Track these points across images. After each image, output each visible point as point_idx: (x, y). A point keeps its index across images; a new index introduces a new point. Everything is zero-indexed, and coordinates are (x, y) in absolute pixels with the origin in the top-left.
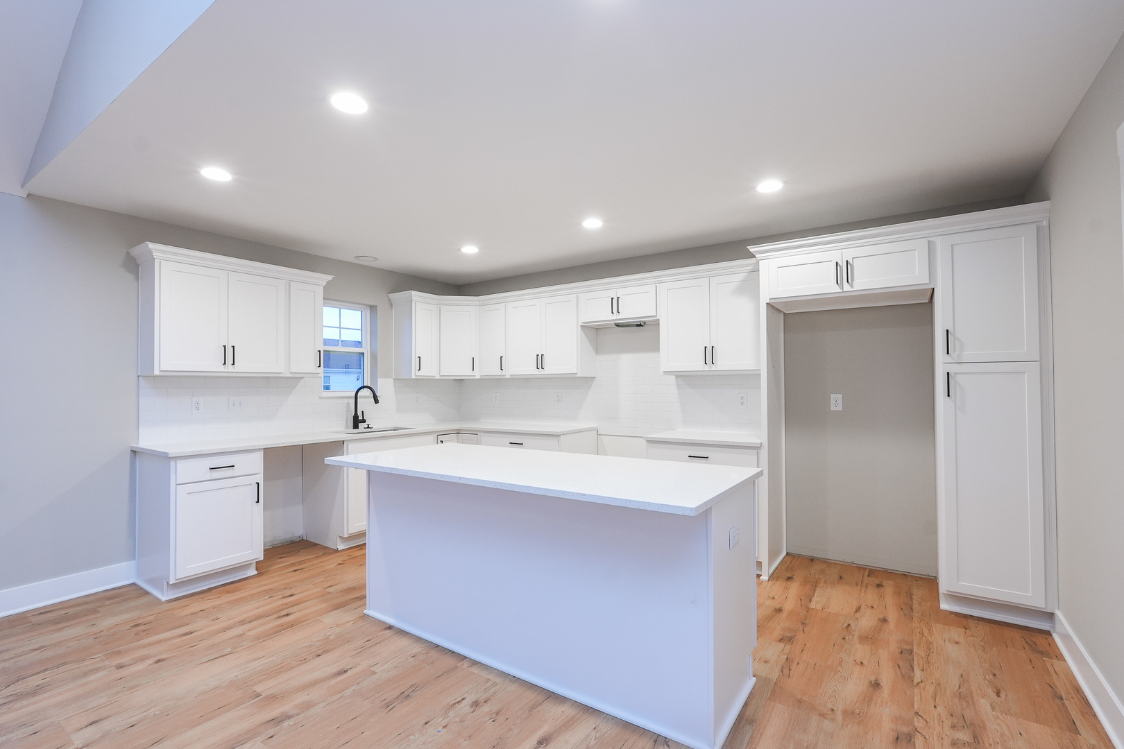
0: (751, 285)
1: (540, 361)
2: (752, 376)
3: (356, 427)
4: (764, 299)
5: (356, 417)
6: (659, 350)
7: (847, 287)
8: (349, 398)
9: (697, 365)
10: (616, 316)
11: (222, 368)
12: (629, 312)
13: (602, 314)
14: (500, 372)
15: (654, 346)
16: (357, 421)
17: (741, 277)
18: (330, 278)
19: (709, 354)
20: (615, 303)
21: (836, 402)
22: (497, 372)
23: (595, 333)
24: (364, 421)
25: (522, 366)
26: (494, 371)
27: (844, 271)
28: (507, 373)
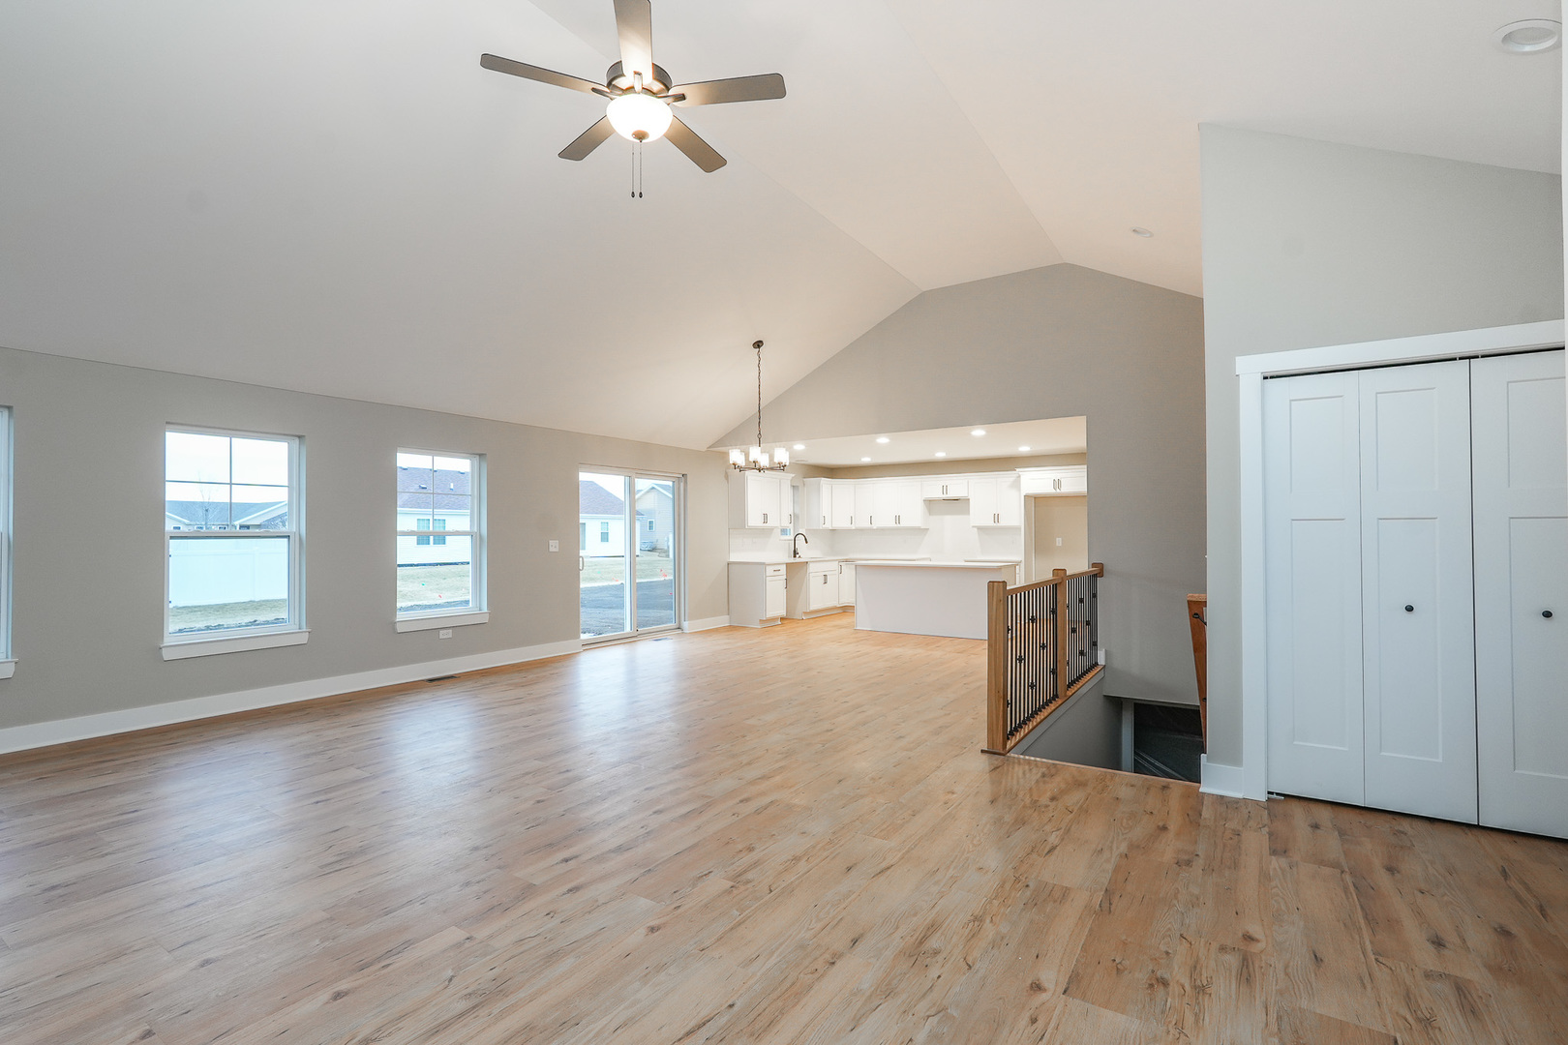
0: (1017, 484)
1: (898, 519)
2: (1017, 529)
3: (795, 557)
4: (1023, 494)
5: (795, 551)
6: (969, 513)
7: (1058, 490)
9: (990, 523)
10: (945, 496)
11: (762, 525)
12: (951, 494)
13: (938, 494)
14: (870, 525)
15: (967, 512)
16: (795, 553)
17: (1012, 479)
19: (997, 518)
20: (945, 489)
21: (1059, 542)
22: (868, 525)
23: (930, 504)
24: (797, 554)
25: (885, 521)
26: (867, 525)
27: (1058, 483)
28: (875, 526)
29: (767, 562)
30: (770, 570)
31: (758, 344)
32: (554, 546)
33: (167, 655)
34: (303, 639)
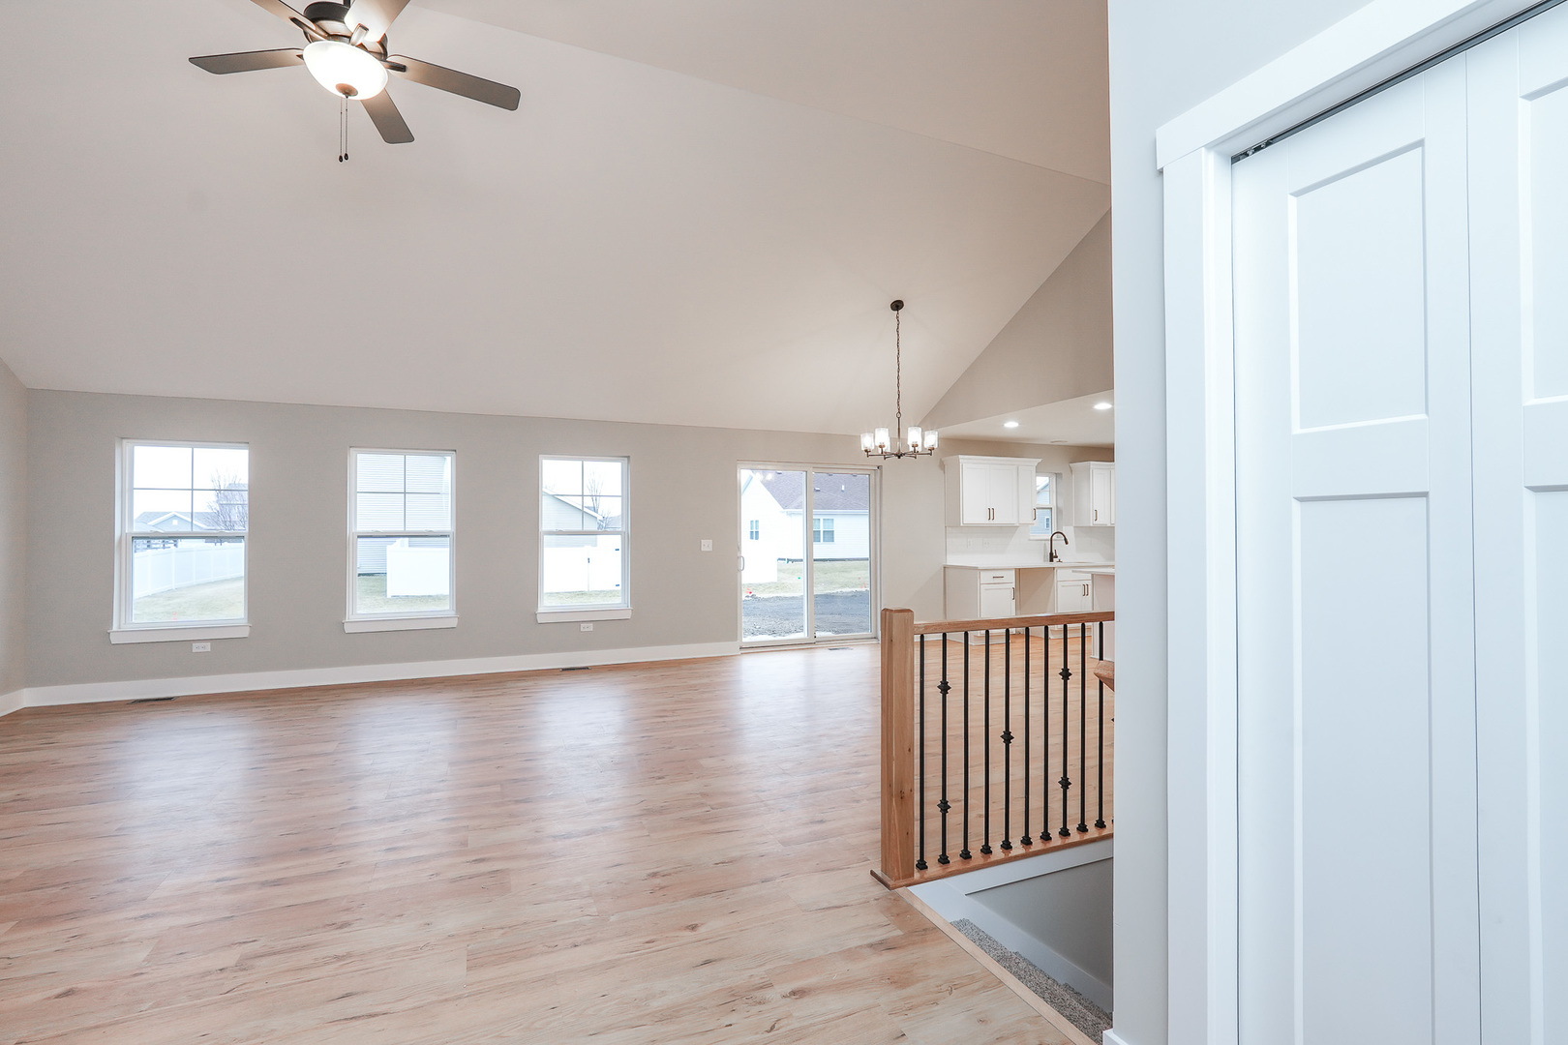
3: (1051, 560)
5: (1051, 554)
8: (1047, 540)
11: (988, 522)
16: (1052, 557)
18: (1040, 460)
24: (1056, 557)
29: (980, 565)
30: (985, 577)
31: (897, 305)
32: (707, 545)
33: (348, 629)
34: (454, 623)
